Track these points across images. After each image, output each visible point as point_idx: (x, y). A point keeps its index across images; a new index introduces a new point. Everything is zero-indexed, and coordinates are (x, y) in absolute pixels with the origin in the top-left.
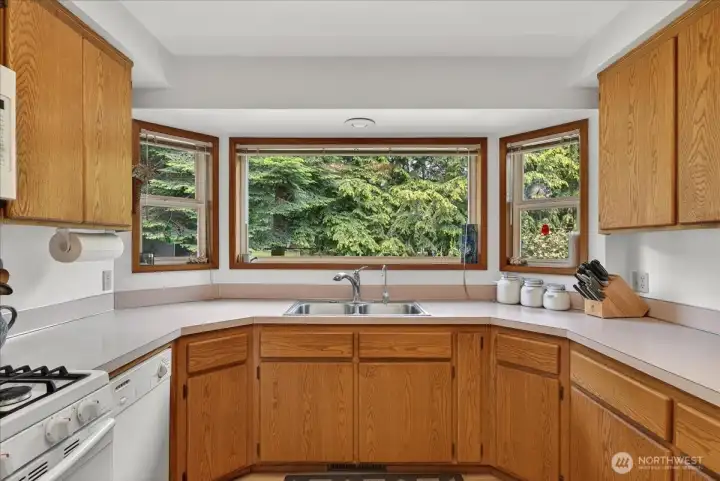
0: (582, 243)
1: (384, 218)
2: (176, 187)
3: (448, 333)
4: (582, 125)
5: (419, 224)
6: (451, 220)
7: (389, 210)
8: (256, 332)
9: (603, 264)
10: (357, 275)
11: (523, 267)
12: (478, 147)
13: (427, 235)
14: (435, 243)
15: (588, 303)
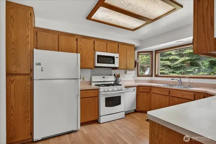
2: (167, 58)
10: (180, 79)
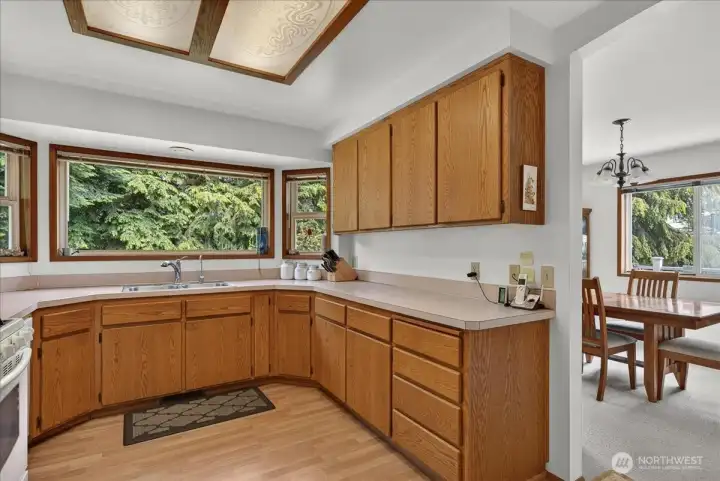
0: (327, 241)
1: (182, 218)
3: (249, 296)
4: (326, 170)
5: (218, 225)
6: (250, 222)
7: (187, 210)
8: (98, 306)
9: (337, 252)
10: (178, 263)
11: (297, 256)
12: (268, 175)
13: (227, 235)
14: (234, 244)
15: (329, 274)
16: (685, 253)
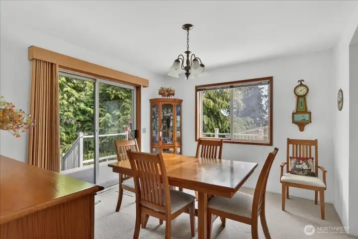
16: (227, 126)
